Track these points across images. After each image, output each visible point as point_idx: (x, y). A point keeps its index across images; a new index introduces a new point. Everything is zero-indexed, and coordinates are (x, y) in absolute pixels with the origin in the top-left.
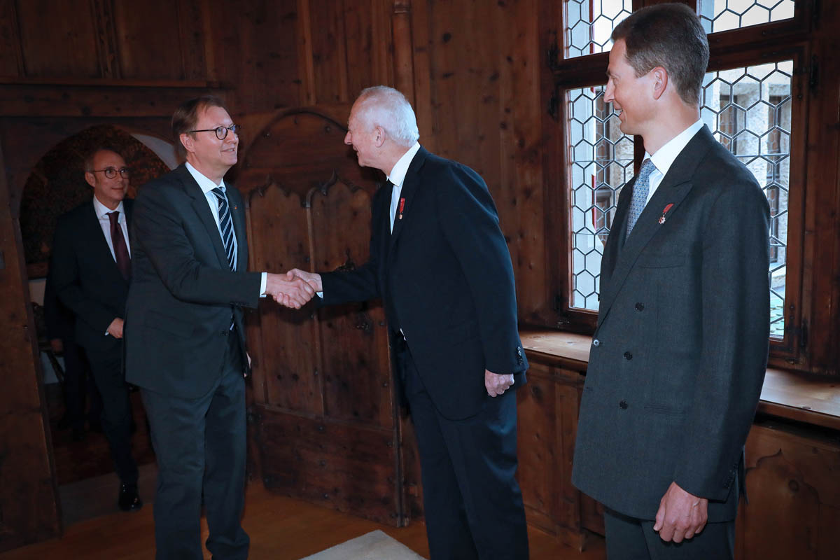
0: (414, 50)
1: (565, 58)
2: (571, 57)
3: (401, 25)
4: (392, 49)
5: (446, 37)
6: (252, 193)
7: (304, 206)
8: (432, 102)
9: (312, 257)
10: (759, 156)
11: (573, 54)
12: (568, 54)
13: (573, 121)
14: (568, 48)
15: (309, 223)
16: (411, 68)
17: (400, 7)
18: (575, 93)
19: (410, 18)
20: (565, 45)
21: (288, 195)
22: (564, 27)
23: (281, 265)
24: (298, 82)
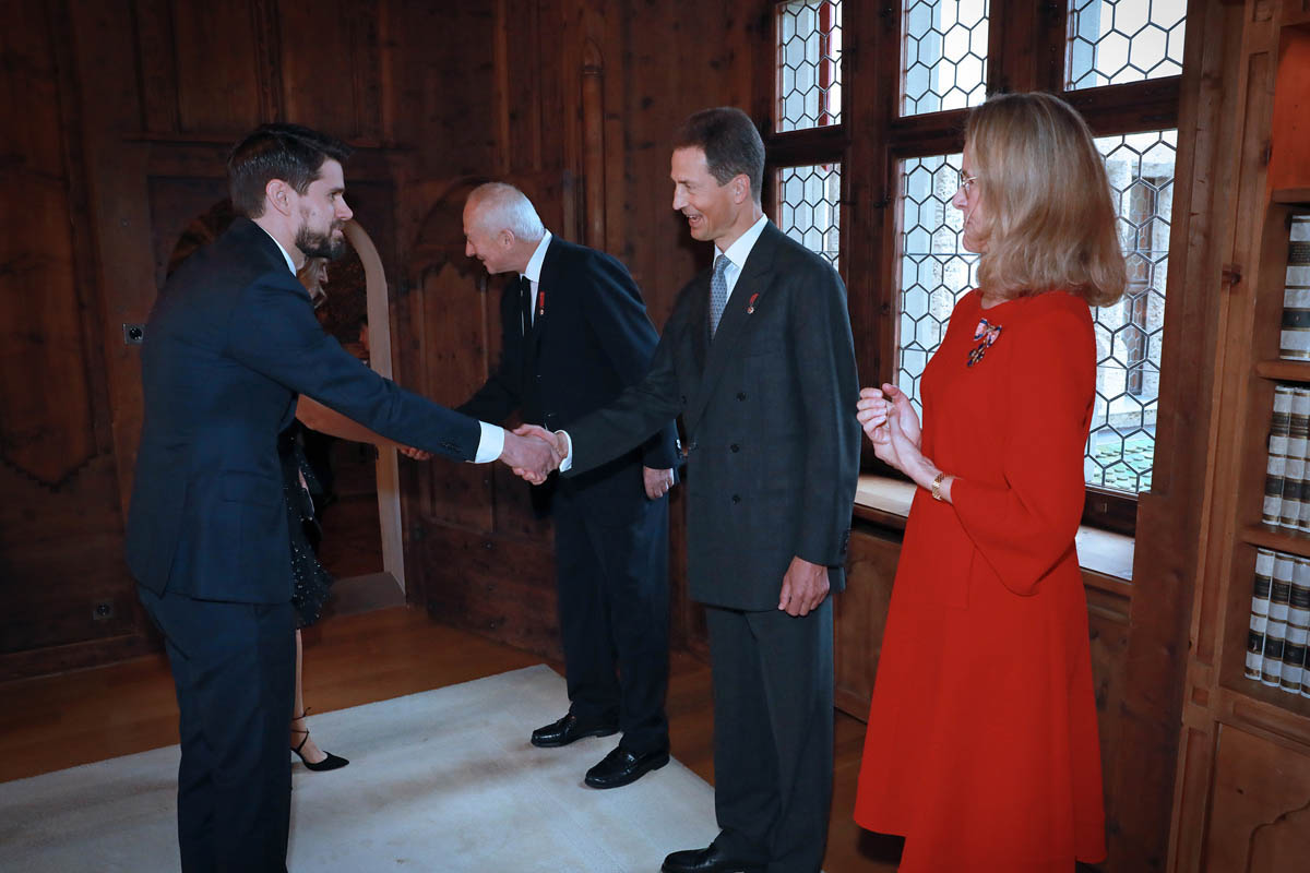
0: (606, 115)
1: (777, 132)
2: (785, 130)
3: (592, 87)
4: (581, 115)
5: (647, 103)
6: (425, 273)
7: (478, 289)
8: (627, 176)
9: (485, 349)
10: (956, 255)
11: (787, 127)
12: (781, 127)
13: (785, 204)
14: (782, 120)
15: (484, 310)
16: (600, 138)
17: (590, 67)
18: (787, 172)
19: (602, 79)
20: (778, 117)
21: (463, 275)
22: (778, 96)
23: (454, 357)
24: (491, 144)
